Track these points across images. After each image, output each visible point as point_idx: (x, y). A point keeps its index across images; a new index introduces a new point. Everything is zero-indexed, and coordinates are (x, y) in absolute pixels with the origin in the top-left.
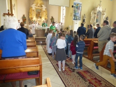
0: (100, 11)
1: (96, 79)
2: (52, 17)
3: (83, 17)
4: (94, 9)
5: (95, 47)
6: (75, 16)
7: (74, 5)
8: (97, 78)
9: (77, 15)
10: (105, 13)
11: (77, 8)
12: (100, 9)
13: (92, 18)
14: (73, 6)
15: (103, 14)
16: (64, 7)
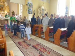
0: (43, 9)
2: (13, 11)
3: (34, 12)
4: (40, 7)
5: (42, 30)
6: (29, 11)
7: (28, 4)
8: (44, 48)
10: (46, 10)
11: (30, 6)
12: (43, 7)
13: (39, 12)
14: (27, 5)
15: (45, 11)
16: (21, 5)
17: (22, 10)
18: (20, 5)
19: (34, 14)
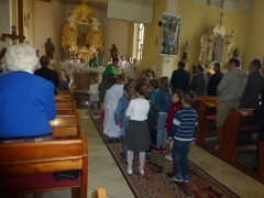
0: (220, 36)
1: (210, 189)
3: (183, 48)
4: (207, 30)
5: (208, 117)
6: (164, 45)
7: (163, 21)
8: (214, 188)
9: (170, 43)
10: (231, 40)
11: (170, 27)
12: (220, 31)
13: (202, 50)
14: (160, 24)
15: (228, 43)
16: (141, 25)
17: (141, 42)
18: (136, 25)
19: (185, 56)
